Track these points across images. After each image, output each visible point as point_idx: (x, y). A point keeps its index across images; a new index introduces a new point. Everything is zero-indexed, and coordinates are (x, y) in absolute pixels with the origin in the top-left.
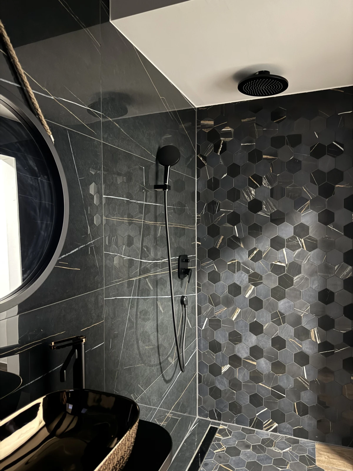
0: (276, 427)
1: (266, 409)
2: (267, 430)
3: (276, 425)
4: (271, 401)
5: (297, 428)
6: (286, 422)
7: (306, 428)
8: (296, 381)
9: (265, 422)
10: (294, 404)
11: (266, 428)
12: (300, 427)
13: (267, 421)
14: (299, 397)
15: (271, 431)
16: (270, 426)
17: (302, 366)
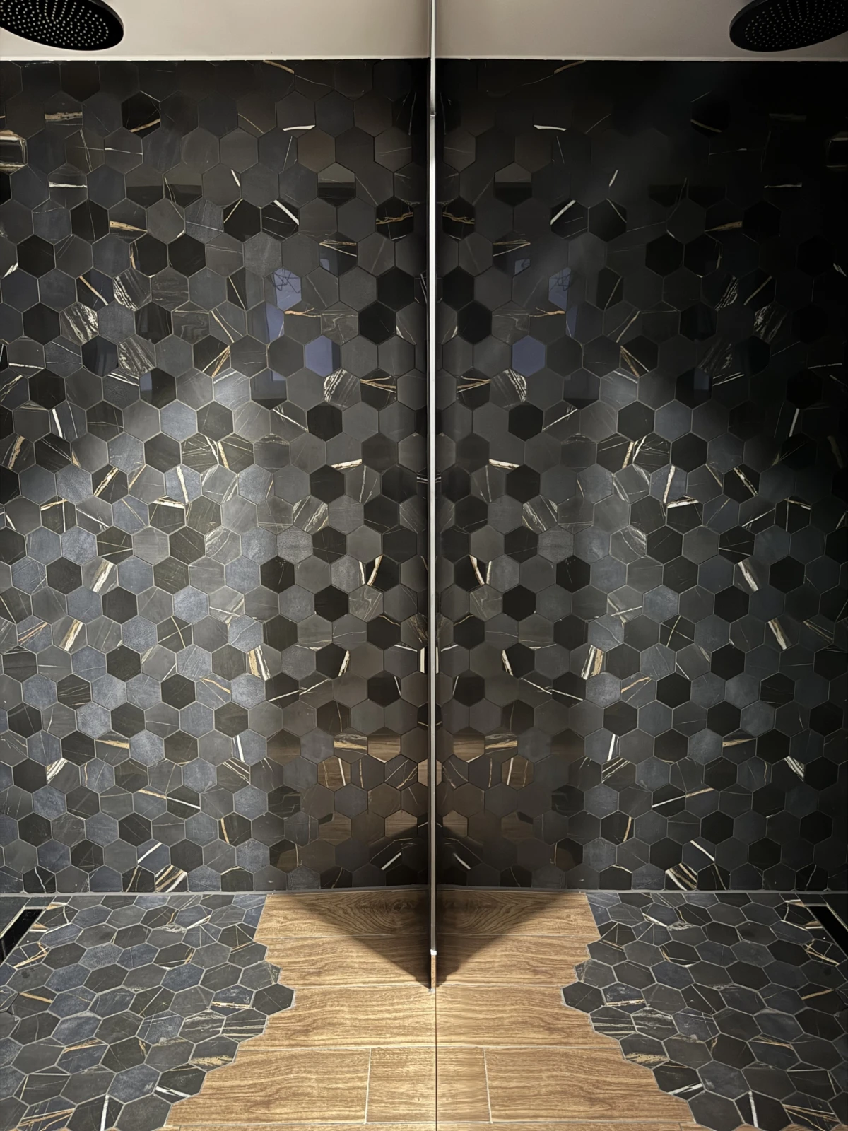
0: (185, 879)
1: (160, 844)
2: (164, 890)
3: (183, 874)
4: (170, 824)
5: (229, 872)
6: (205, 864)
7: (248, 869)
8: (222, 771)
9: (160, 873)
10: (220, 822)
11: (162, 886)
12: (235, 869)
13: (162, 871)
14: (229, 805)
15: (173, 891)
16: (169, 881)
17: (233, 735)
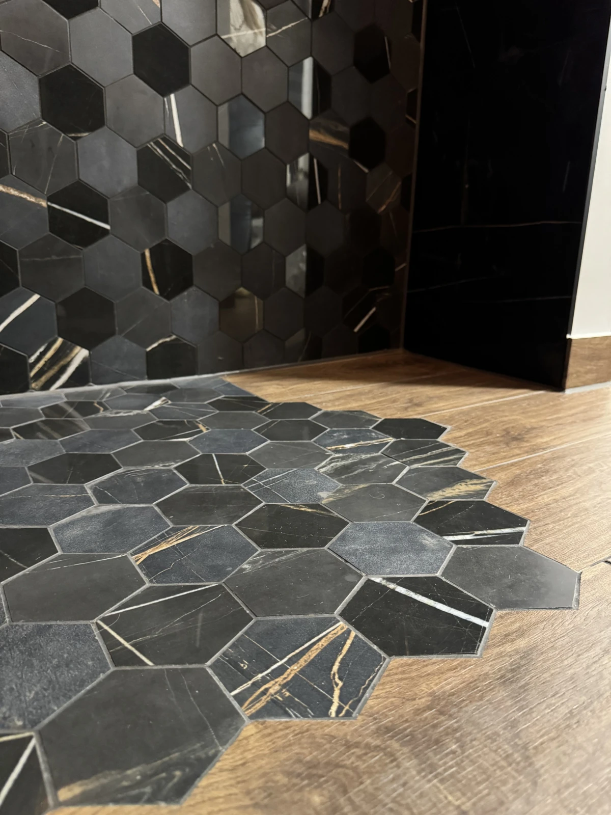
0: (84, 363)
1: (36, 297)
2: (46, 386)
3: (80, 354)
4: (54, 257)
5: (160, 345)
6: (120, 333)
7: (190, 337)
8: (145, 157)
9: (38, 354)
10: (143, 255)
11: (43, 379)
12: (168, 339)
13: (41, 349)
14: (159, 223)
15: (64, 386)
17: (164, 92)
